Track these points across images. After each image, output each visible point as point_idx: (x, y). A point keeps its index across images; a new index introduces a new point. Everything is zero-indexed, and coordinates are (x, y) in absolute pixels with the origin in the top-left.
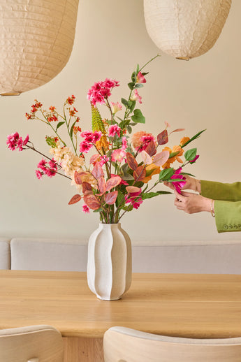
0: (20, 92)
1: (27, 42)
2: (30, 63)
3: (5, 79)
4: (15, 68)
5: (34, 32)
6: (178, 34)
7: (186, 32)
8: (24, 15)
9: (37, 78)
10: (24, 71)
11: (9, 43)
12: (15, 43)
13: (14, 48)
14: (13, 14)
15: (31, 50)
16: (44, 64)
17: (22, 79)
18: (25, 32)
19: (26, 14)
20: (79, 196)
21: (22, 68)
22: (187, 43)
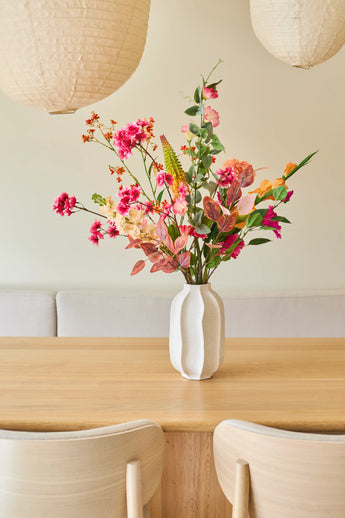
0: (75, 110)
1: (87, 48)
2: (89, 73)
3: (56, 95)
4: (70, 81)
5: (96, 34)
6: (298, 37)
7: (308, 35)
8: (82, 13)
9: (98, 92)
10: (82, 85)
11: (62, 49)
12: (70, 49)
13: (70, 56)
14: (67, 13)
15: (91, 57)
16: (108, 73)
17: (78, 94)
18: (83, 35)
19: (85, 13)
20: (143, 262)
21: (80, 81)
22: (309, 49)
